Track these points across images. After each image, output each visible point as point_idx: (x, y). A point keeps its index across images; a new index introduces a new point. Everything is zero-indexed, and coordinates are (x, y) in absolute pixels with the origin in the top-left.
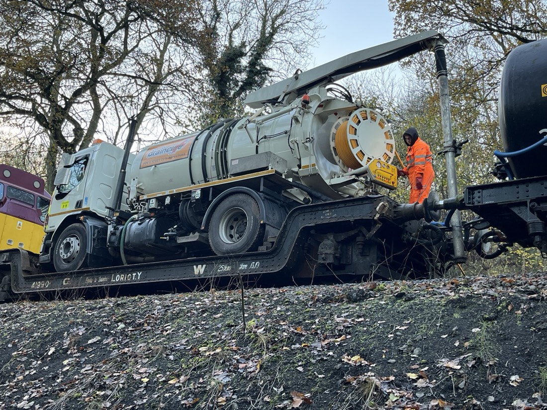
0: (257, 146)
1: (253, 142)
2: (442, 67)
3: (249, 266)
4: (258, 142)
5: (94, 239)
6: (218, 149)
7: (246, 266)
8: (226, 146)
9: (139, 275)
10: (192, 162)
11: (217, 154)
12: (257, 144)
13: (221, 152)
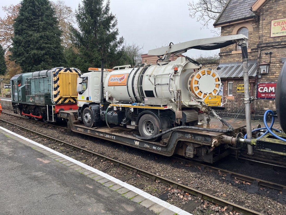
0: (155, 88)
1: (153, 85)
2: (245, 57)
3: (157, 148)
4: (155, 86)
5: (96, 117)
6: (138, 85)
7: (155, 148)
8: (142, 84)
9: (114, 137)
10: (128, 88)
11: (138, 87)
12: (155, 87)
13: (140, 87)
